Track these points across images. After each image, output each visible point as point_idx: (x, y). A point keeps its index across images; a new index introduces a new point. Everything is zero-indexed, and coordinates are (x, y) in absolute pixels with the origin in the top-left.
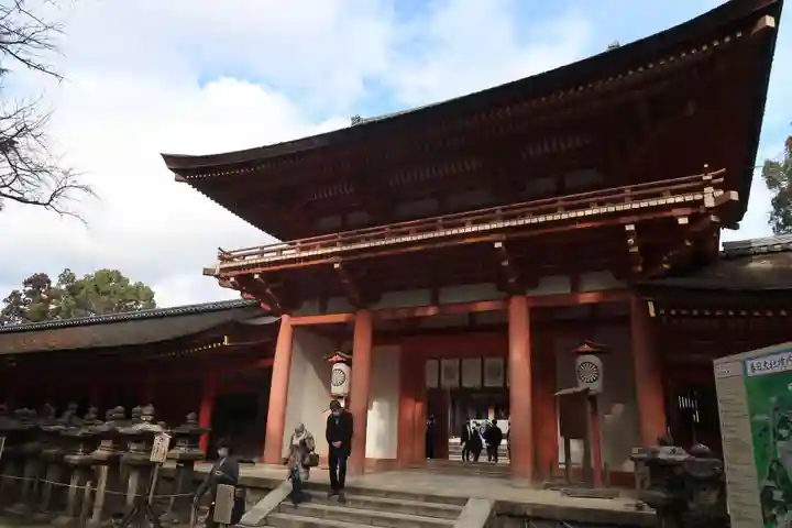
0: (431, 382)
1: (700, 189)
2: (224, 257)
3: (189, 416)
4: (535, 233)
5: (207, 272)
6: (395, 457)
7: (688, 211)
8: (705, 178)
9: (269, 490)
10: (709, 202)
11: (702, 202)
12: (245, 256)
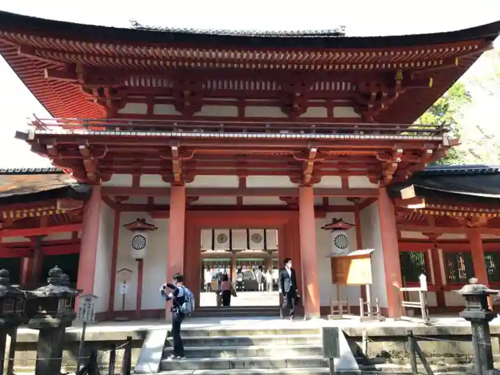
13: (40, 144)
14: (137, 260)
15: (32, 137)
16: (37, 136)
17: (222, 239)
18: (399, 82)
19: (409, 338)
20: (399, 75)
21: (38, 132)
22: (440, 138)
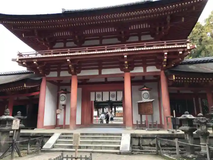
0: (92, 99)
1: (186, 44)
2: (20, 55)
3: (18, 112)
4: (137, 53)
5: (13, 60)
6: (81, 124)
7: (182, 50)
8: (188, 41)
9: (50, 137)
10: (189, 48)
11: (186, 47)
12: (29, 55)
13: (21, 62)
14: (63, 105)
15: (18, 60)
16: (19, 59)
17: (99, 96)
18: (169, 21)
19: (156, 139)
20: (169, 18)
21: (20, 58)
22: (185, 46)
